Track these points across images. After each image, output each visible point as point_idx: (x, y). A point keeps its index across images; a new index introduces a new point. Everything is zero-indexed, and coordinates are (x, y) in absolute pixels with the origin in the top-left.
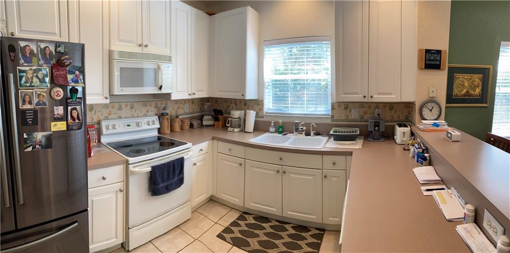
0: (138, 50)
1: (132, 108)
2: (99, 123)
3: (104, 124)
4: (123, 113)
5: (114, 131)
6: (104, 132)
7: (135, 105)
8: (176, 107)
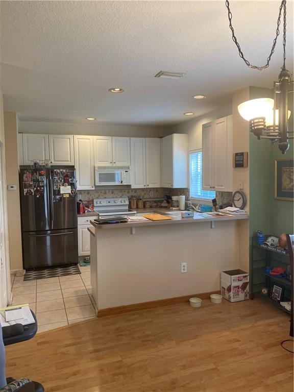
0: (110, 165)
1: (113, 193)
2: (93, 200)
3: (95, 201)
4: (107, 196)
5: (100, 205)
6: (95, 205)
7: (115, 191)
8: (143, 194)
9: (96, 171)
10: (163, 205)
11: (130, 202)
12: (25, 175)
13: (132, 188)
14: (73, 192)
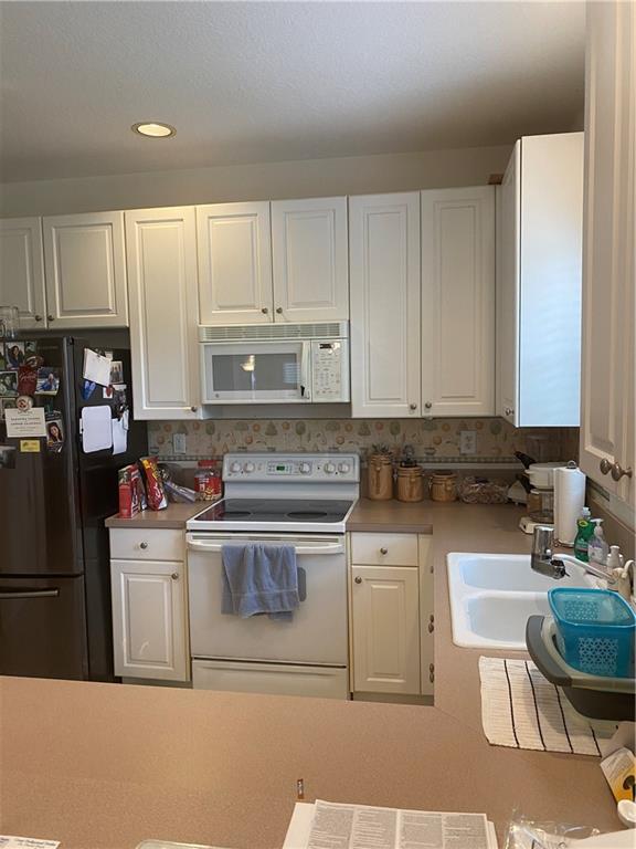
1: (301, 432)
2: (220, 459)
3: (227, 459)
4: (277, 441)
5: (245, 477)
6: (225, 477)
7: (309, 426)
8: (427, 438)
11: (363, 473)
13: (355, 415)
14: (55, 431)
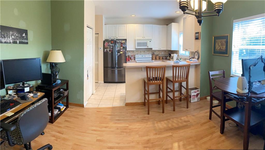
0: (143, 38)
2: (135, 55)
3: (136, 55)
4: (141, 53)
5: (138, 57)
6: (136, 57)
7: (145, 51)
8: (159, 52)
9: (136, 41)
10: (168, 58)
11: (152, 56)
12: (105, 43)
13: (153, 49)
14: (124, 51)
